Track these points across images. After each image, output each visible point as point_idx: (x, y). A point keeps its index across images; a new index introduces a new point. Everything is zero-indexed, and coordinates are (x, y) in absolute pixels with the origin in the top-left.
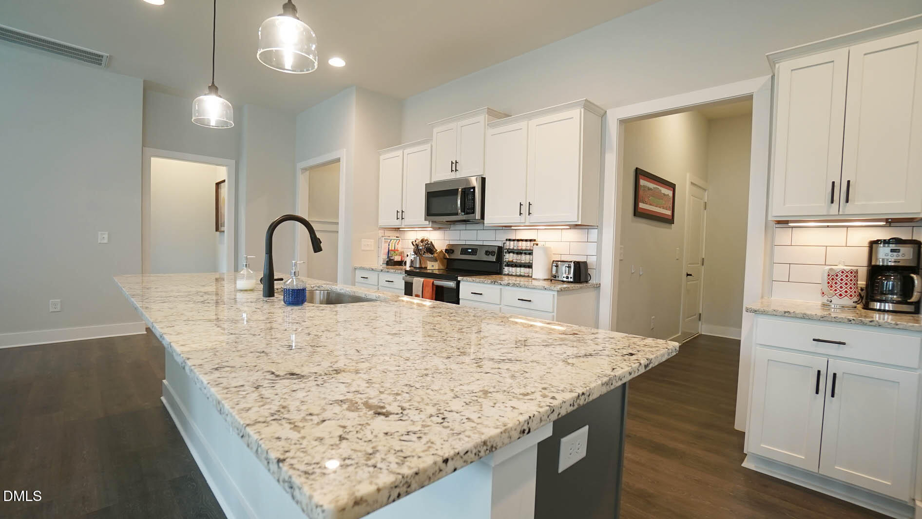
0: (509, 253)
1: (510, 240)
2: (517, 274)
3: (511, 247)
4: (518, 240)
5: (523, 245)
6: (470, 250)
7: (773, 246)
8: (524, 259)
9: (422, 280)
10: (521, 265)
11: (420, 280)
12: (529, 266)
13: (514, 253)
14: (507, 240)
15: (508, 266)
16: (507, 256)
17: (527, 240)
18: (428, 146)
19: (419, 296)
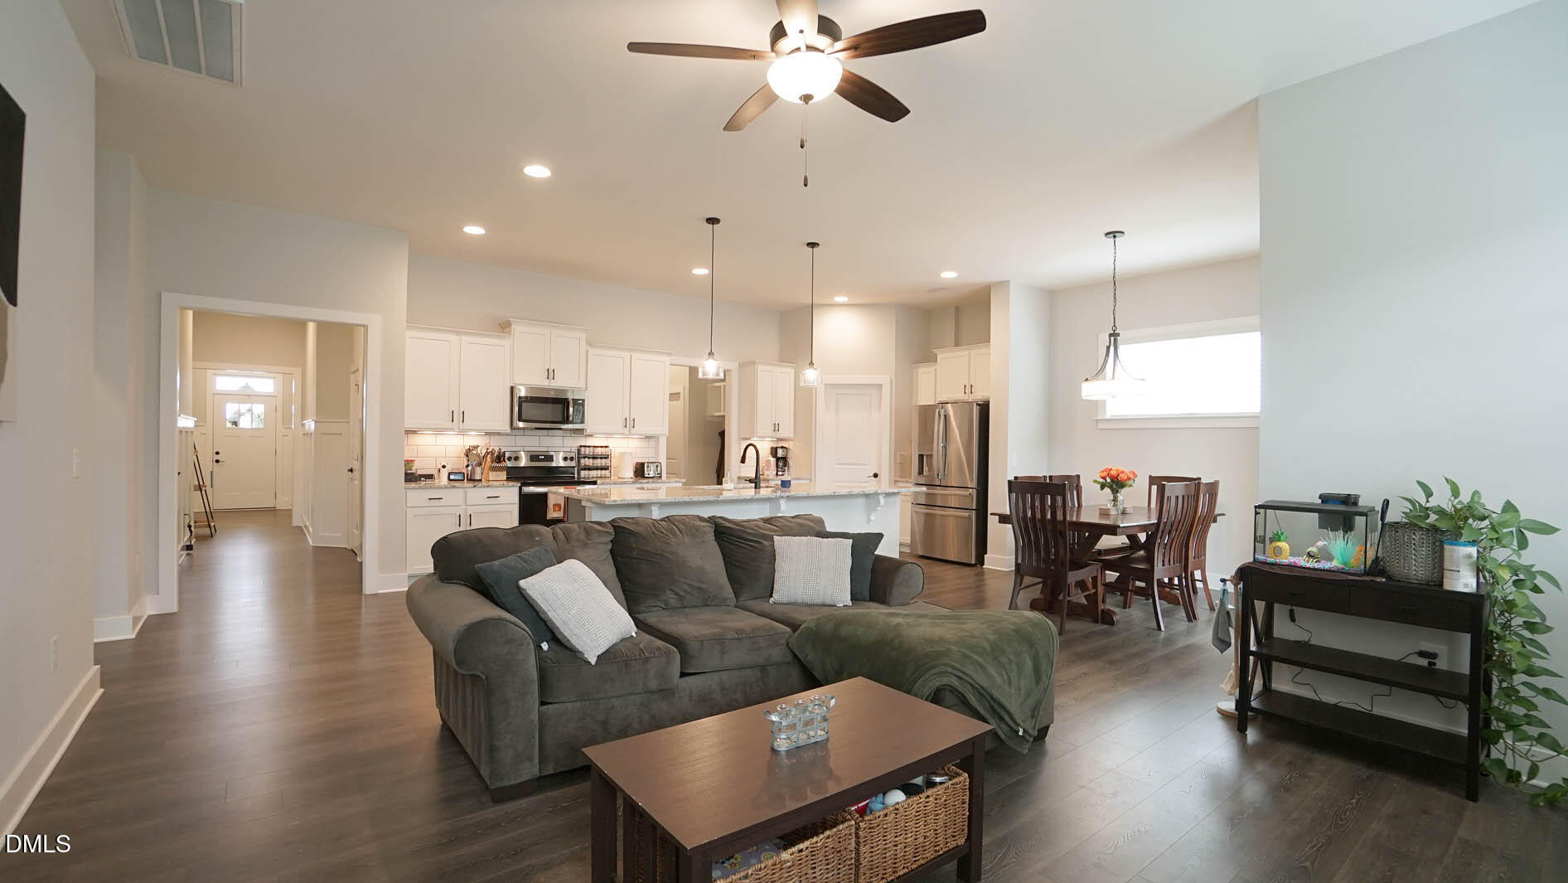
0: (584, 458)
1: (588, 447)
2: (599, 476)
3: (587, 453)
4: (593, 447)
5: (599, 451)
6: (542, 457)
8: (603, 462)
9: (561, 489)
10: (602, 469)
12: (606, 468)
13: (589, 458)
14: (581, 446)
15: (585, 469)
16: (582, 461)
17: (602, 447)
18: (506, 342)
19: (559, 506)
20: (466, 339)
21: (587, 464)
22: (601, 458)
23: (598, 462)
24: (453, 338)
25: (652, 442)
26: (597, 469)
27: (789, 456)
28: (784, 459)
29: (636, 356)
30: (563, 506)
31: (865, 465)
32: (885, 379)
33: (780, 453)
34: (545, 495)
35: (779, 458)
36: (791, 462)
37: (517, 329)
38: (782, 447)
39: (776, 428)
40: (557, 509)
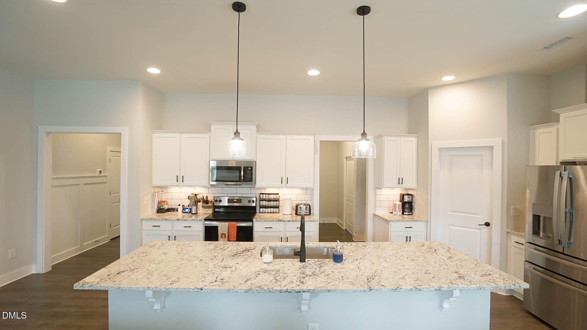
0: (263, 200)
1: (263, 194)
2: (271, 212)
3: (264, 198)
4: (269, 194)
5: (272, 197)
6: (235, 200)
7: (376, 195)
8: (275, 203)
9: (227, 224)
10: (274, 207)
11: (225, 225)
12: (277, 207)
13: (266, 201)
14: (261, 194)
15: (263, 208)
16: (261, 202)
17: (274, 194)
18: (207, 136)
19: (225, 234)
20: (184, 136)
21: (264, 204)
22: (274, 201)
23: (272, 204)
24: (178, 135)
25: (309, 192)
26: (271, 207)
27: (414, 201)
28: (410, 203)
29: (289, 137)
30: (227, 235)
31: (477, 214)
32: (497, 142)
33: (406, 199)
34: (216, 228)
35: (406, 202)
36: (416, 206)
37: (213, 127)
38: (408, 194)
39: (400, 181)
40: (223, 236)
